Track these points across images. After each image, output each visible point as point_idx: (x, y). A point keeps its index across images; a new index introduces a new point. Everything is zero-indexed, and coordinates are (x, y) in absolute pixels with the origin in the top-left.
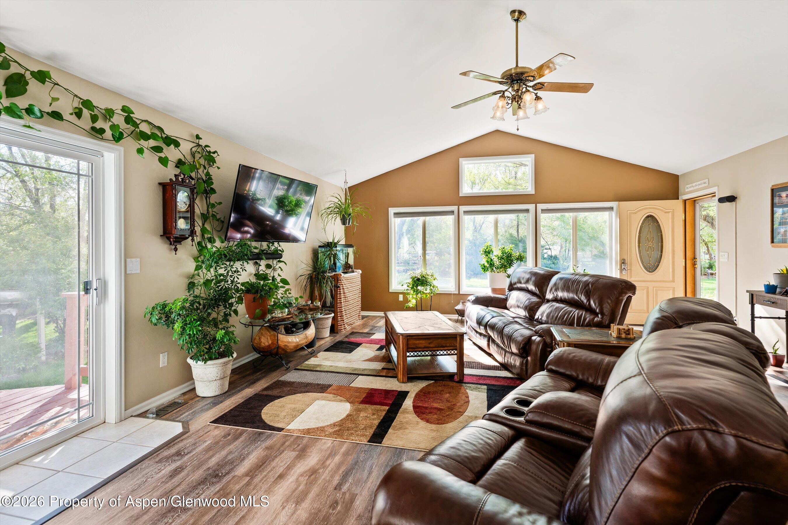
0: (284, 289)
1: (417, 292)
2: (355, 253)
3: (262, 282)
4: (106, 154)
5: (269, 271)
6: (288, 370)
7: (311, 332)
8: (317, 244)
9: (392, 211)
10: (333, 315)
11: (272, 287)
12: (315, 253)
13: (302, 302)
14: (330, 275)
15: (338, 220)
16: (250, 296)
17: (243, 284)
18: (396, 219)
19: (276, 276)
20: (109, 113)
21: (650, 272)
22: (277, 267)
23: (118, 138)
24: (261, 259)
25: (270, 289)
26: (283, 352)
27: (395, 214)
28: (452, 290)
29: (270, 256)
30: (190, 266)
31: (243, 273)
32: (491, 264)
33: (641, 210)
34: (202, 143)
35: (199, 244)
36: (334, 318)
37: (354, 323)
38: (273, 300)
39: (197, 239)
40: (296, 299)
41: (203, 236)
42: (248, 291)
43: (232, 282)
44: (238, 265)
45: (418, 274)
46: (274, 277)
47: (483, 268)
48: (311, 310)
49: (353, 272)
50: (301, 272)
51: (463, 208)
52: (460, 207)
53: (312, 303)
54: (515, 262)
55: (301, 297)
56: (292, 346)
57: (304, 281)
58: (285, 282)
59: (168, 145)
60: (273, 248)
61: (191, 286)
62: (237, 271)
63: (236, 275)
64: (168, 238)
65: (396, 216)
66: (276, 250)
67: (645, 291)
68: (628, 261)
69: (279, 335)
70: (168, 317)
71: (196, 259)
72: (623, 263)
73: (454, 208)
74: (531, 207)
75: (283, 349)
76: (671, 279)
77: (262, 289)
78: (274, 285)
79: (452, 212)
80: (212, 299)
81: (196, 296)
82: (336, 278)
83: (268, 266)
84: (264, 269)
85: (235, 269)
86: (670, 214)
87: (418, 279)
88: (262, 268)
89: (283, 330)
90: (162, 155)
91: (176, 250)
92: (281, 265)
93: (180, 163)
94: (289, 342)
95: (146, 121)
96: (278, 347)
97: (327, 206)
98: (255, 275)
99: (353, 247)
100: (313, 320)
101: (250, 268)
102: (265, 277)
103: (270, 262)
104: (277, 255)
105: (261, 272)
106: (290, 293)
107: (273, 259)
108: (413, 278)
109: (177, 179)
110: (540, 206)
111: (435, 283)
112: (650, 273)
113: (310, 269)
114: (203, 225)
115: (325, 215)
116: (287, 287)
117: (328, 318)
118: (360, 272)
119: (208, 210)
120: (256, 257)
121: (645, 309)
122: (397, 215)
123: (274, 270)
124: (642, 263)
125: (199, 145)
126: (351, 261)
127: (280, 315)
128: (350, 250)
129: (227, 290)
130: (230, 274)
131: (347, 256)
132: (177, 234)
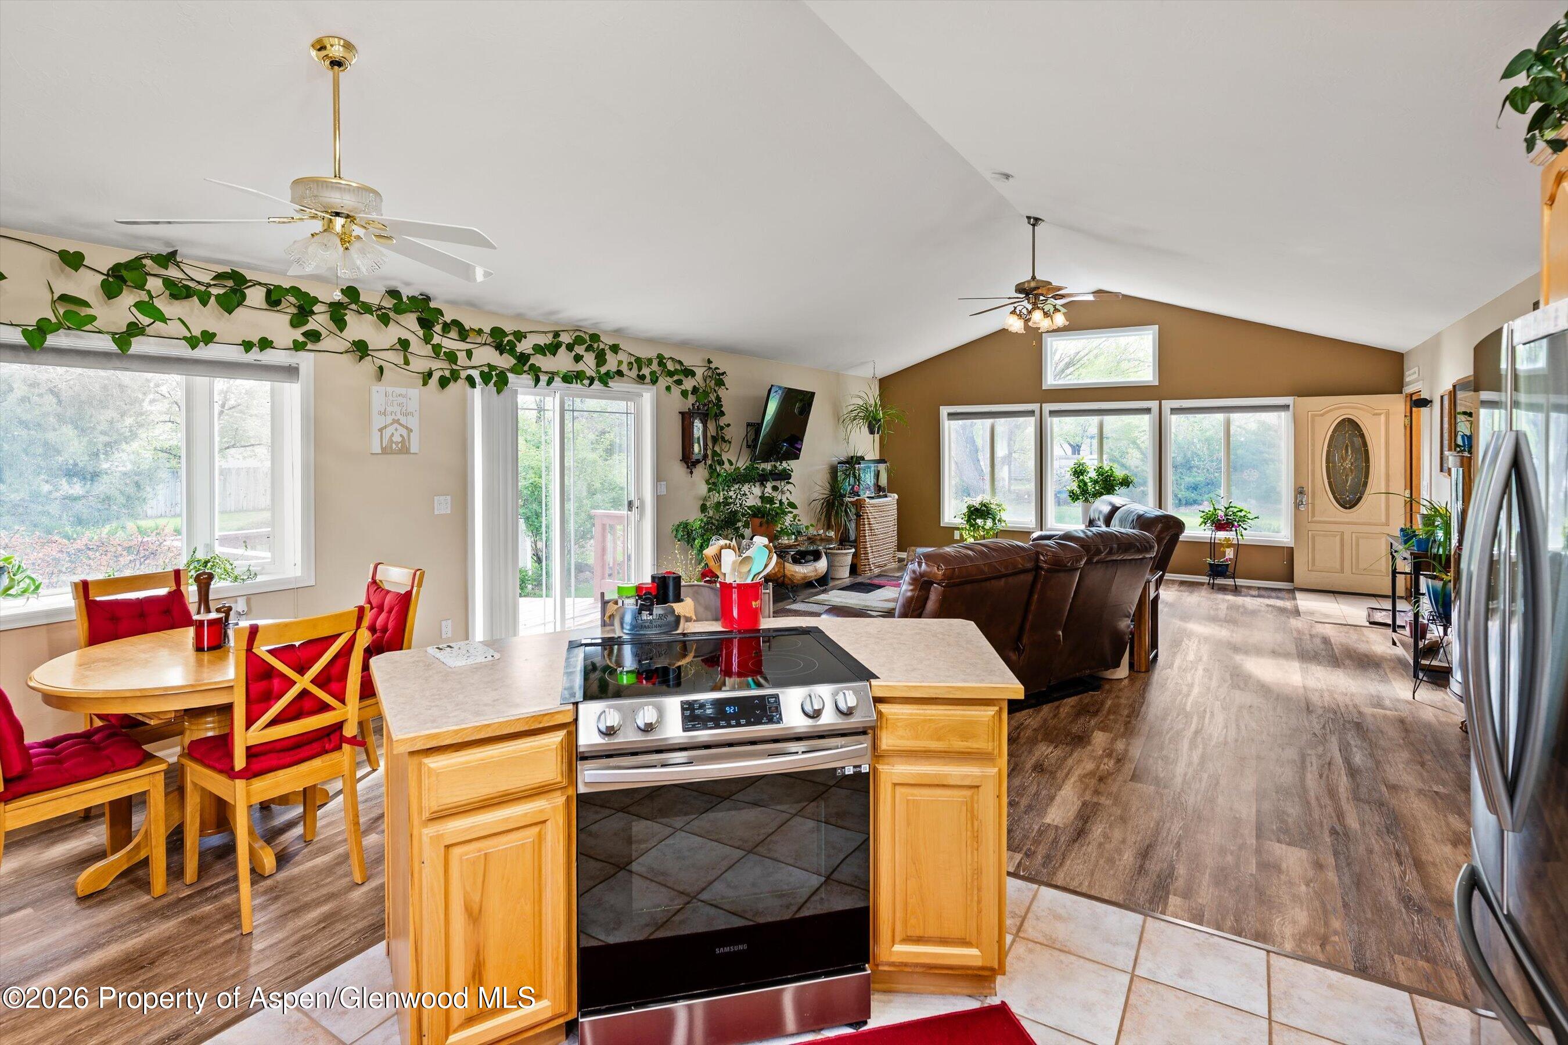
0: (792, 515)
1: (974, 527)
2: (888, 471)
3: (768, 506)
4: (644, 394)
5: (775, 494)
6: (794, 602)
7: (822, 565)
8: (835, 460)
9: (944, 411)
10: (853, 550)
11: (778, 511)
12: (833, 471)
13: (812, 531)
14: (849, 499)
15: (865, 430)
16: (757, 521)
17: (749, 508)
18: (952, 422)
19: (784, 500)
20: (650, 361)
21: (1346, 508)
22: (785, 489)
23: (654, 381)
24: (767, 481)
25: (777, 514)
26: (789, 582)
27: (949, 414)
28: (1031, 526)
29: (775, 477)
30: (703, 489)
31: (751, 497)
32: (1084, 491)
33: (1331, 411)
34: (713, 366)
35: (711, 466)
36: (855, 555)
37: (886, 565)
38: (780, 526)
39: (709, 462)
40: (807, 528)
41: (713, 459)
42: (754, 515)
43: (741, 505)
44: (746, 488)
45: (976, 501)
46: (781, 500)
47: (1071, 496)
48: (822, 540)
49: (886, 496)
50: (816, 496)
51: (1048, 407)
52: (1043, 405)
53: (824, 532)
54: (1117, 488)
55: (812, 525)
56: (798, 576)
57: (818, 505)
58: (792, 505)
59: (687, 377)
60: (780, 468)
61: (704, 508)
62: (745, 494)
63: (744, 498)
64: (686, 463)
65: (950, 417)
66: (784, 470)
67: (1338, 538)
68: (1309, 489)
69: (786, 564)
70: (689, 534)
71: (707, 482)
72: (1301, 493)
73: (1035, 407)
74: (1153, 404)
75: (790, 579)
76: (1383, 520)
77: (769, 514)
78: (781, 509)
79: (1031, 413)
80: (722, 521)
81: (710, 517)
82: (859, 505)
83: (775, 488)
84: (770, 491)
85: (742, 493)
86: (1383, 418)
87: (977, 510)
88: (769, 489)
89: (790, 560)
90: (683, 387)
91: (691, 473)
92: (789, 487)
93: (695, 390)
94: (796, 572)
95: (671, 358)
96: (784, 576)
97: (851, 408)
98: (760, 497)
99: (886, 462)
100: (826, 553)
101: (757, 490)
102: (771, 501)
103: (777, 483)
104: (785, 476)
105: (767, 495)
106: (799, 520)
107: (781, 480)
108: (969, 507)
109: (693, 407)
110: (1168, 404)
111: (1004, 515)
112: (1348, 511)
113: (827, 492)
114: (713, 447)
115: (847, 421)
116: (795, 511)
117: (846, 554)
118: (896, 496)
119: (717, 432)
120: (763, 479)
121: (1338, 566)
122: (952, 416)
123: (783, 492)
124: (1333, 493)
125: (710, 368)
126: (883, 481)
127: (787, 542)
128: (882, 467)
129: (736, 512)
130: (739, 497)
131: (877, 475)
132: (695, 457)
